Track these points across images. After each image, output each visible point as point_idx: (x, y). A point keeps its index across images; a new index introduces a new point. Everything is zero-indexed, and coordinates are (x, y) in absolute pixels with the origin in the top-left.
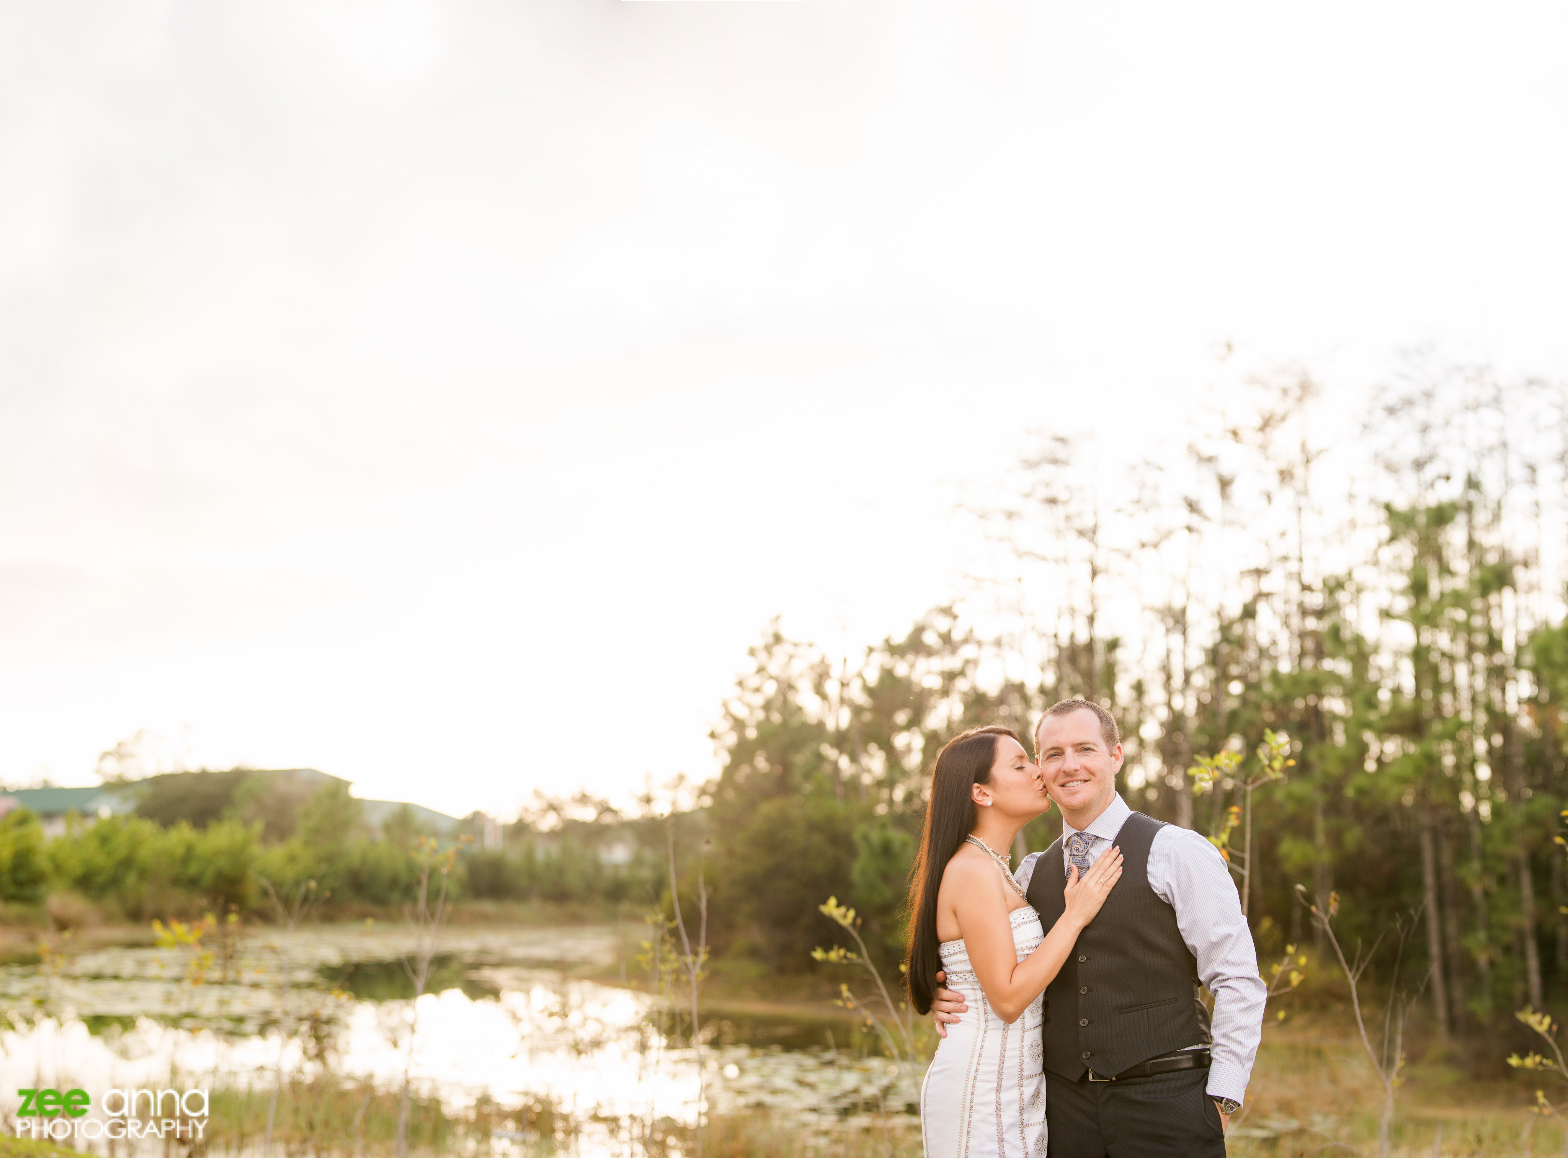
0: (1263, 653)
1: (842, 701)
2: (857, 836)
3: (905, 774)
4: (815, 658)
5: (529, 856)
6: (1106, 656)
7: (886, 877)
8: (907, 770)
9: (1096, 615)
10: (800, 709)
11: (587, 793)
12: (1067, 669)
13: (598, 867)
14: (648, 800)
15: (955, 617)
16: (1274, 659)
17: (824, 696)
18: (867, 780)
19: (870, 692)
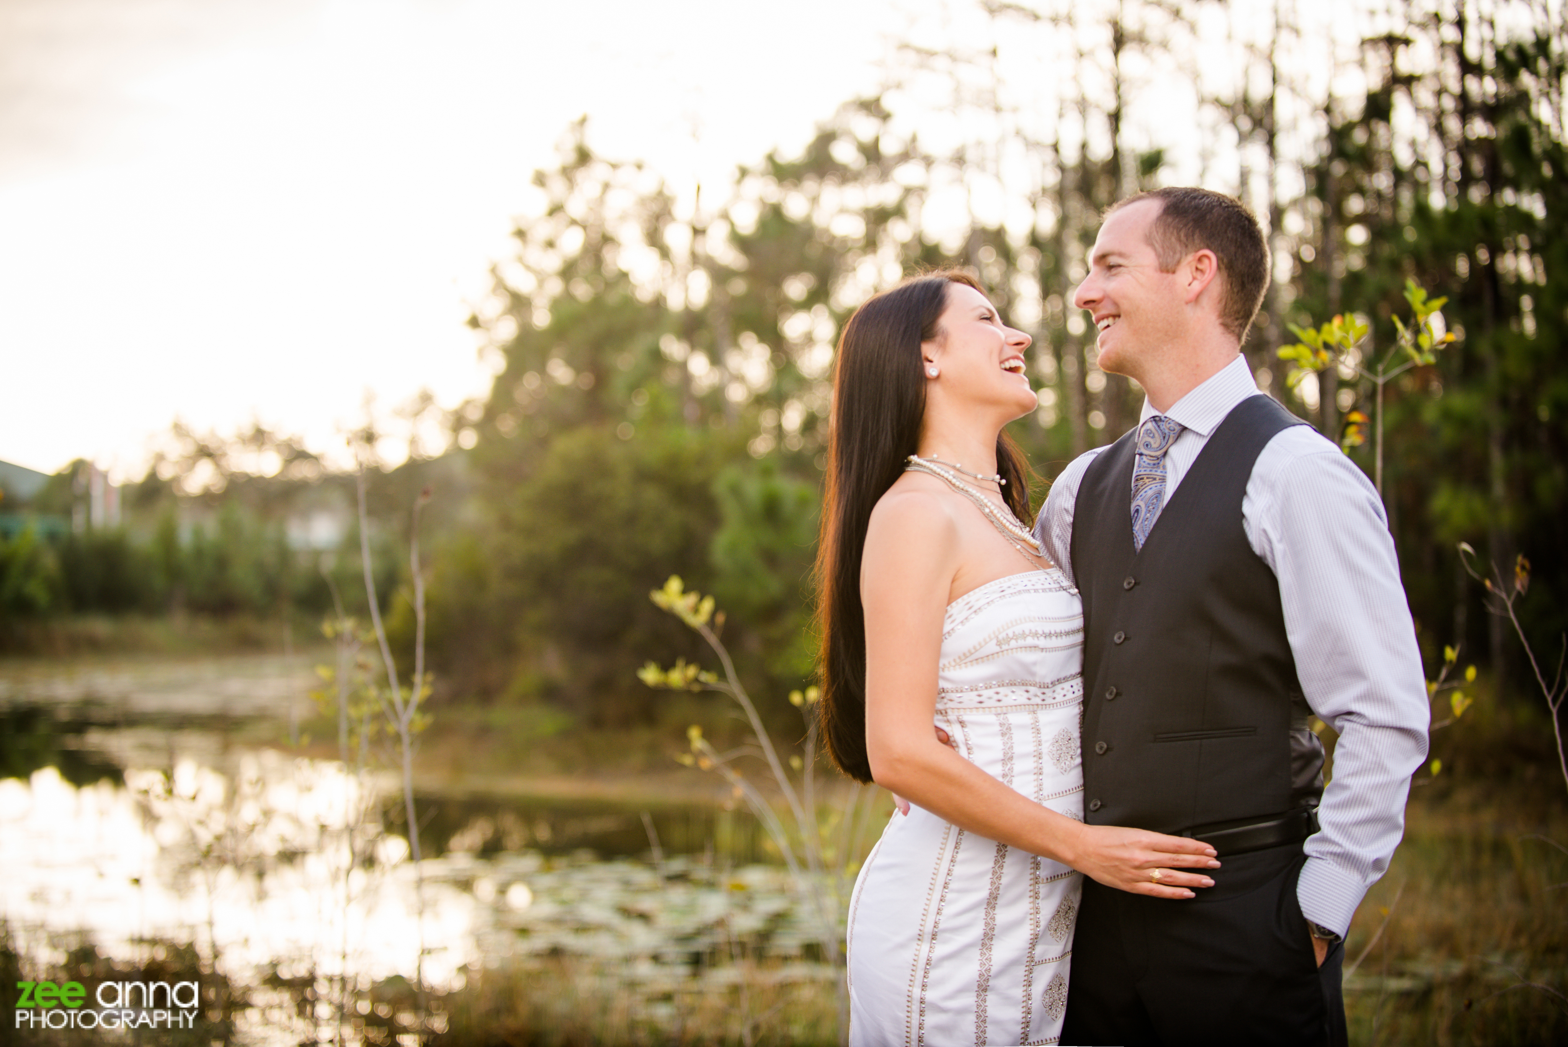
0: (1399, 176)
1: (696, 259)
2: (720, 487)
3: (803, 384)
4: (647, 185)
5: (168, 539)
6: (1140, 183)
7: (771, 559)
8: (806, 376)
9: (1124, 111)
10: (624, 276)
11: (265, 427)
12: (1075, 204)
13: (285, 554)
14: (369, 438)
15: (885, 117)
16: (1420, 188)
17: (665, 253)
18: (737, 394)
19: (742, 243)
